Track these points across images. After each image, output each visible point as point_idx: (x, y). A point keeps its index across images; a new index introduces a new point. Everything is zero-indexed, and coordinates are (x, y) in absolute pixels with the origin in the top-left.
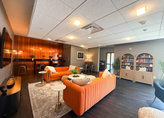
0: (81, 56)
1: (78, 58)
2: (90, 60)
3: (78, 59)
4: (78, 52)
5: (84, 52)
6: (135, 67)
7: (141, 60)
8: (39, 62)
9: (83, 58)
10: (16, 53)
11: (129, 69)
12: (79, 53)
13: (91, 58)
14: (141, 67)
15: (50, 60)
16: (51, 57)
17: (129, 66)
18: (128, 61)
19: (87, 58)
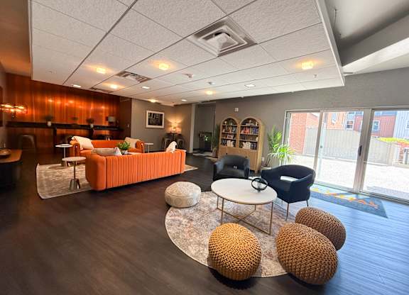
0: (157, 120)
1: (149, 124)
2: (179, 130)
3: (148, 126)
4: (148, 112)
5: (163, 113)
6: (238, 143)
7: (247, 131)
8: (64, 131)
9: (161, 125)
10: (12, 110)
11: (232, 146)
12: (151, 114)
13: (180, 125)
14: (245, 142)
15: (89, 126)
16: (90, 121)
17: (232, 140)
18: (231, 132)
19: (173, 125)
